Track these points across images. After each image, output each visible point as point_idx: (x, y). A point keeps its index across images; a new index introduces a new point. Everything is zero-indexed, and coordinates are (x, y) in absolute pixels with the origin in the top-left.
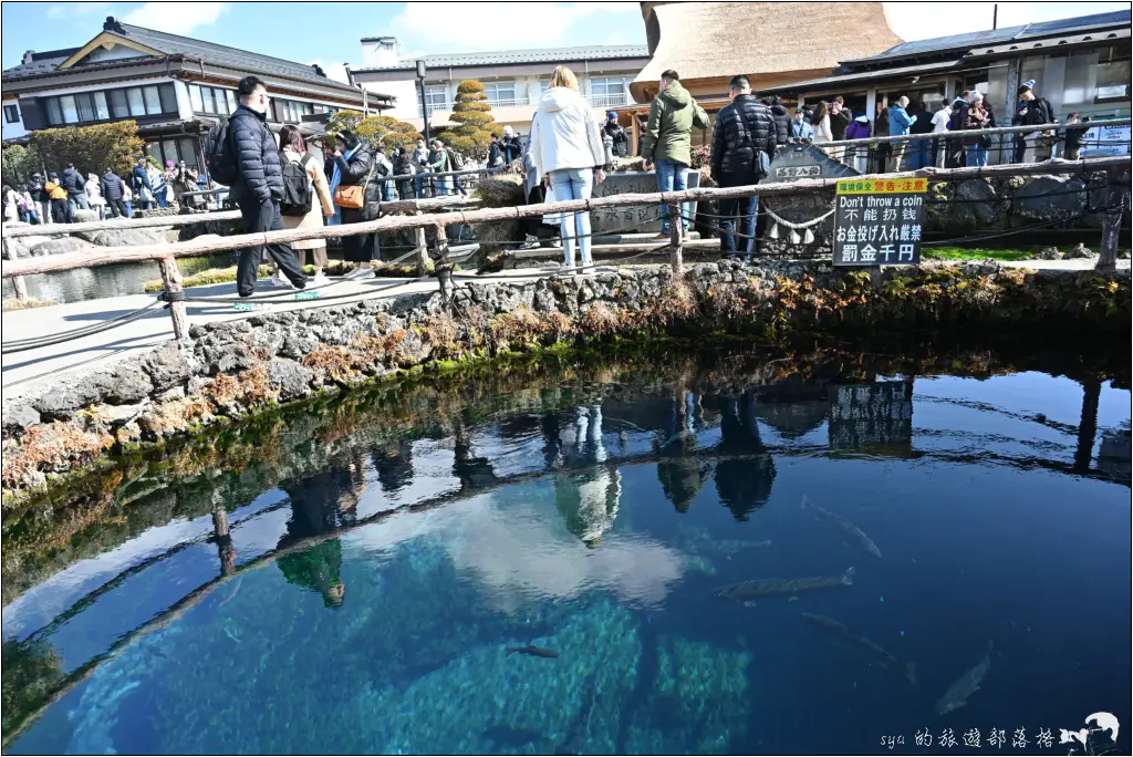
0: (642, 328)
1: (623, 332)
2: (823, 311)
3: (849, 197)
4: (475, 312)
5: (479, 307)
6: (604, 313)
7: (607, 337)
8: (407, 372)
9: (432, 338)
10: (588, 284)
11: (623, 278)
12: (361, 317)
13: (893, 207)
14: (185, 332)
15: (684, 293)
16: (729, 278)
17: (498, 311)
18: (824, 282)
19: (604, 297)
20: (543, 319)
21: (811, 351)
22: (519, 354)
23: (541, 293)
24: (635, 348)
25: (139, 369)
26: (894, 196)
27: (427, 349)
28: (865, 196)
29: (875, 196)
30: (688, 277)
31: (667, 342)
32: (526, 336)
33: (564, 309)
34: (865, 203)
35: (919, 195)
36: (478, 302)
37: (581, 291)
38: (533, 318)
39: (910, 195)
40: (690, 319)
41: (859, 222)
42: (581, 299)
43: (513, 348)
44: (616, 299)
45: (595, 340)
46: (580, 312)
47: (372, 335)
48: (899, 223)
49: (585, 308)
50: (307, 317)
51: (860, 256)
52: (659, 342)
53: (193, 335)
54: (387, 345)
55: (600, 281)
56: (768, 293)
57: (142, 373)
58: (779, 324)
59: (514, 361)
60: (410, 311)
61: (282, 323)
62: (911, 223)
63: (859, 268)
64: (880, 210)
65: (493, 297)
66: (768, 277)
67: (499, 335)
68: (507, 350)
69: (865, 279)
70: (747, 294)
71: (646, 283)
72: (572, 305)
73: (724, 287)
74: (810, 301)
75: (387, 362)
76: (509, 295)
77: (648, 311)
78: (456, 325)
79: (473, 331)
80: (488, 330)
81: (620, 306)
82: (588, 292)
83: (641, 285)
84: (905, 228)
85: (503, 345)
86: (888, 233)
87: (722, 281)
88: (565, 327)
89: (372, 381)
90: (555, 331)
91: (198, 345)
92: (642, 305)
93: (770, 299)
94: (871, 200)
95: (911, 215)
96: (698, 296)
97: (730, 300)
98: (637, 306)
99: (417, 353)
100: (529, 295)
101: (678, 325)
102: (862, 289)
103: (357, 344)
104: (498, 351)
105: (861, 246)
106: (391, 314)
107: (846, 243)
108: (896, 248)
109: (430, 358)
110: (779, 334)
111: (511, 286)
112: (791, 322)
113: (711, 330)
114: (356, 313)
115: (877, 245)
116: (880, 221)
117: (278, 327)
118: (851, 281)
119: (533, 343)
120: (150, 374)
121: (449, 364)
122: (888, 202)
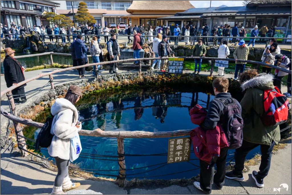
0: (134, 84)
1: (130, 85)
2: (166, 81)
3: (171, 61)
4: (103, 81)
5: (103, 80)
6: (127, 81)
7: (127, 85)
8: (90, 93)
9: (95, 87)
10: (124, 76)
11: (130, 74)
12: (82, 83)
13: (178, 63)
14: (53, 88)
15: (141, 77)
16: (149, 74)
17: (107, 81)
18: (166, 76)
19: (127, 78)
20: (115, 82)
21: (164, 88)
22: (111, 89)
23: (115, 77)
24: (132, 87)
25: (47, 95)
26: (178, 61)
27: (94, 88)
28: (173, 61)
29: (175, 61)
30: (142, 74)
31: (138, 87)
32: (112, 86)
33: (119, 80)
34: (173, 62)
35: (182, 61)
36: (103, 79)
37: (122, 77)
38: (113, 82)
39: (181, 61)
40: (142, 82)
41: (172, 65)
42: (122, 78)
43: (110, 88)
44: (129, 78)
45: (125, 86)
46: (122, 81)
47: (84, 86)
48: (179, 66)
49: (123, 80)
50: (73, 83)
51: (172, 71)
52: (137, 86)
53: (55, 88)
54: (87, 88)
55: (126, 75)
56: (156, 77)
57: (48, 96)
58: (158, 83)
59: (110, 90)
60: (91, 82)
61: (69, 85)
62: (181, 66)
63: (172, 74)
64: (176, 63)
65: (106, 78)
66: (156, 75)
67: (107, 85)
68: (109, 88)
69: (173, 76)
70: (153, 78)
71: (134, 75)
72: (121, 80)
73: (149, 76)
74: (164, 79)
75: (87, 91)
76: (109, 78)
77: (135, 80)
78: (99, 84)
79: (102, 85)
80: (105, 85)
81: (130, 80)
82: (123, 77)
83: (133, 76)
84: (180, 67)
85: (108, 87)
86: (177, 67)
87: (148, 75)
88: (119, 84)
89: (84, 95)
90: (118, 84)
91: (56, 90)
92: (134, 79)
93: (157, 79)
94: (175, 62)
95: (181, 64)
96: (144, 78)
97: (150, 79)
98: (133, 80)
99: (92, 89)
100: (113, 77)
101: (140, 83)
102: (173, 77)
103: (82, 88)
104: (107, 88)
105: (173, 70)
106: (88, 82)
107: (170, 69)
108: (179, 70)
109: (95, 90)
110: (158, 85)
111: (109, 76)
112: (160, 83)
113: (146, 84)
114: (81, 82)
115: (175, 69)
116: (176, 65)
117: (68, 86)
118: (171, 76)
119: (113, 87)
120: (49, 96)
121: (98, 91)
122: (177, 62)
